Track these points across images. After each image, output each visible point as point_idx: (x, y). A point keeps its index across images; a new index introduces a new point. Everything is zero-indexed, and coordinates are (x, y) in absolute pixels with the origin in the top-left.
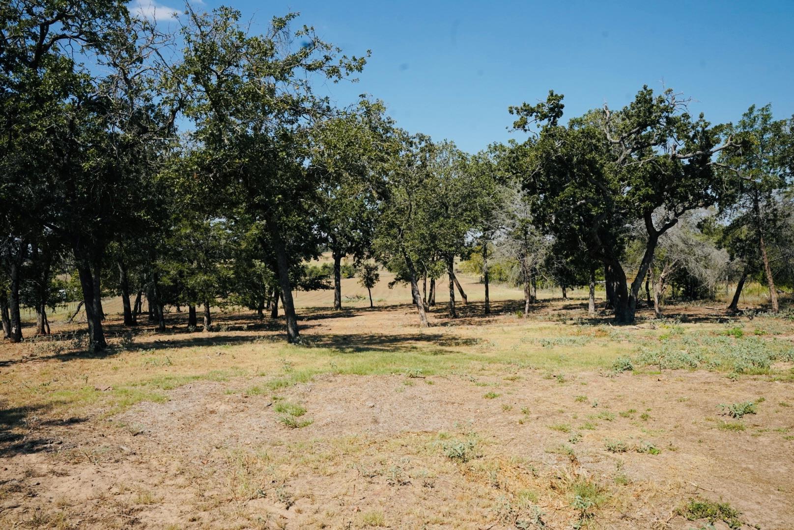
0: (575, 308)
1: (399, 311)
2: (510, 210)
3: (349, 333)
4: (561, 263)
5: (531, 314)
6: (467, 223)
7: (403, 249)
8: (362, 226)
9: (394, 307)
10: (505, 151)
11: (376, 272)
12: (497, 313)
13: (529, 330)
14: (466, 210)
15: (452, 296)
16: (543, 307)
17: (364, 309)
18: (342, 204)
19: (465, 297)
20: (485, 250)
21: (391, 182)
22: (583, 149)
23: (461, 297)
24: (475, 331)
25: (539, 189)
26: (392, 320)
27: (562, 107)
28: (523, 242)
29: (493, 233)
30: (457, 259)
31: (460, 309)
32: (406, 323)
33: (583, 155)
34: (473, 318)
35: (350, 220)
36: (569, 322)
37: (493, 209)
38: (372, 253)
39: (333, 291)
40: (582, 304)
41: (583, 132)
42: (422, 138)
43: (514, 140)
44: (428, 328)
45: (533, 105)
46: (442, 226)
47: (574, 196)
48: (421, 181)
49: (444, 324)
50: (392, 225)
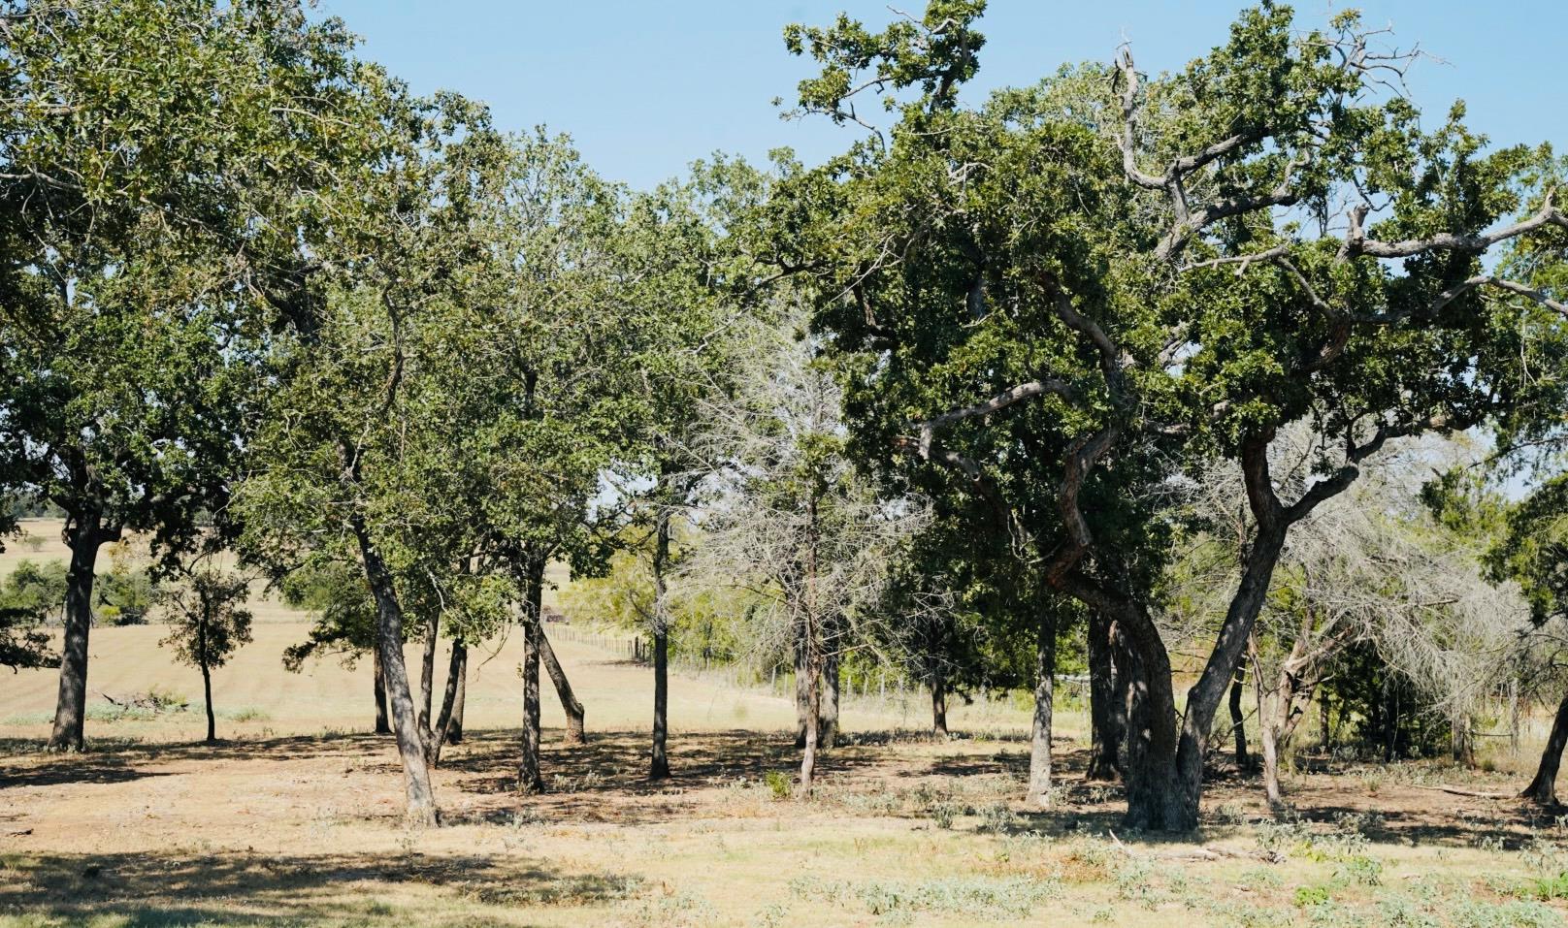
0: (976, 770)
1: (322, 759)
2: (762, 400)
3: (110, 848)
4: (935, 602)
5: (822, 787)
6: (603, 439)
7: (359, 524)
8: (195, 425)
9: (302, 744)
10: (753, 186)
11: (239, 607)
12: (696, 776)
13: (817, 848)
14: (600, 392)
15: (532, 706)
16: (859, 761)
17: (179, 750)
18: (119, 334)
19: (576, 712)
20: (664, 541)
21: (327, 265)
22: (1047, 198)
23: (562, 711)
24: (617, 844)
25: (874, 331)
26: (292, 794)
27: (977, 42)
28: (806, 520)
29: (693, 482)
30: (557, 570)
31: (556, 758)
32: (348, 807)
33: (1047, 219)
34: (605, 796)
35: (151, 398)
36: (961, 822)
37: (703, 394)
38: (230, 532)
39: (55, 674)
40: (1002, 758)
41: (1047, 140)
42: (456, 110)
43: (790, 152)
44: (434, 832)
45: (875, 27)
46: (507, 443)
47: (999, 363)
48: (443, 273)
49: (499, 817)
50: (320, 428)
